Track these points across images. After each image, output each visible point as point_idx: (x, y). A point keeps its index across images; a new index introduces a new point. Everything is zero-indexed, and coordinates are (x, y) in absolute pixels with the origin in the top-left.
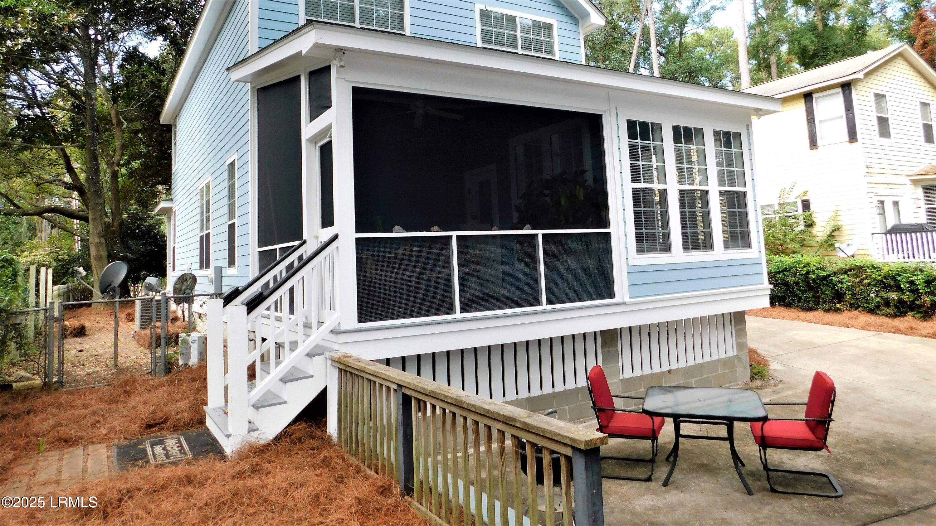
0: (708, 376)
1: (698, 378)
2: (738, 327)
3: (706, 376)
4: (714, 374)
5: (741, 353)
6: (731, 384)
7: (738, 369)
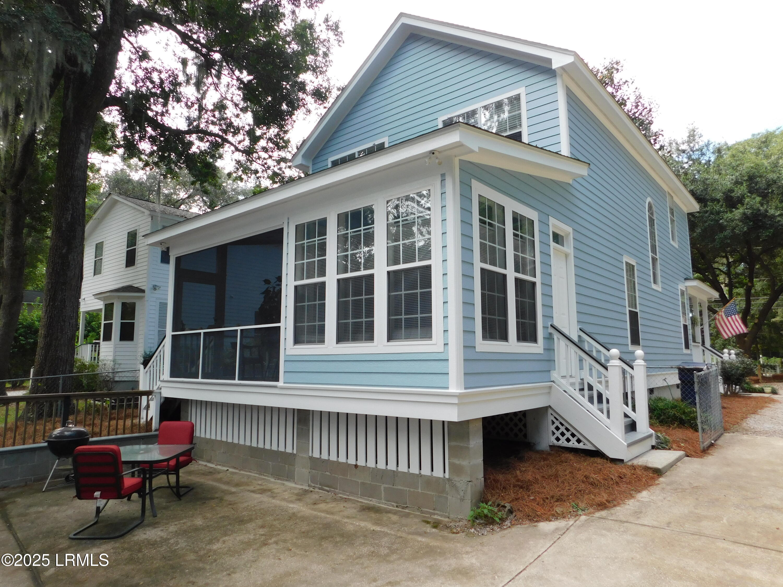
0: (402, 488)
1: (389, 486)
2: (453, 444)
3: (399, 487)
4: (412, 490)
5: (456, 479)
6: (436, 512)
7: (449, 497)
